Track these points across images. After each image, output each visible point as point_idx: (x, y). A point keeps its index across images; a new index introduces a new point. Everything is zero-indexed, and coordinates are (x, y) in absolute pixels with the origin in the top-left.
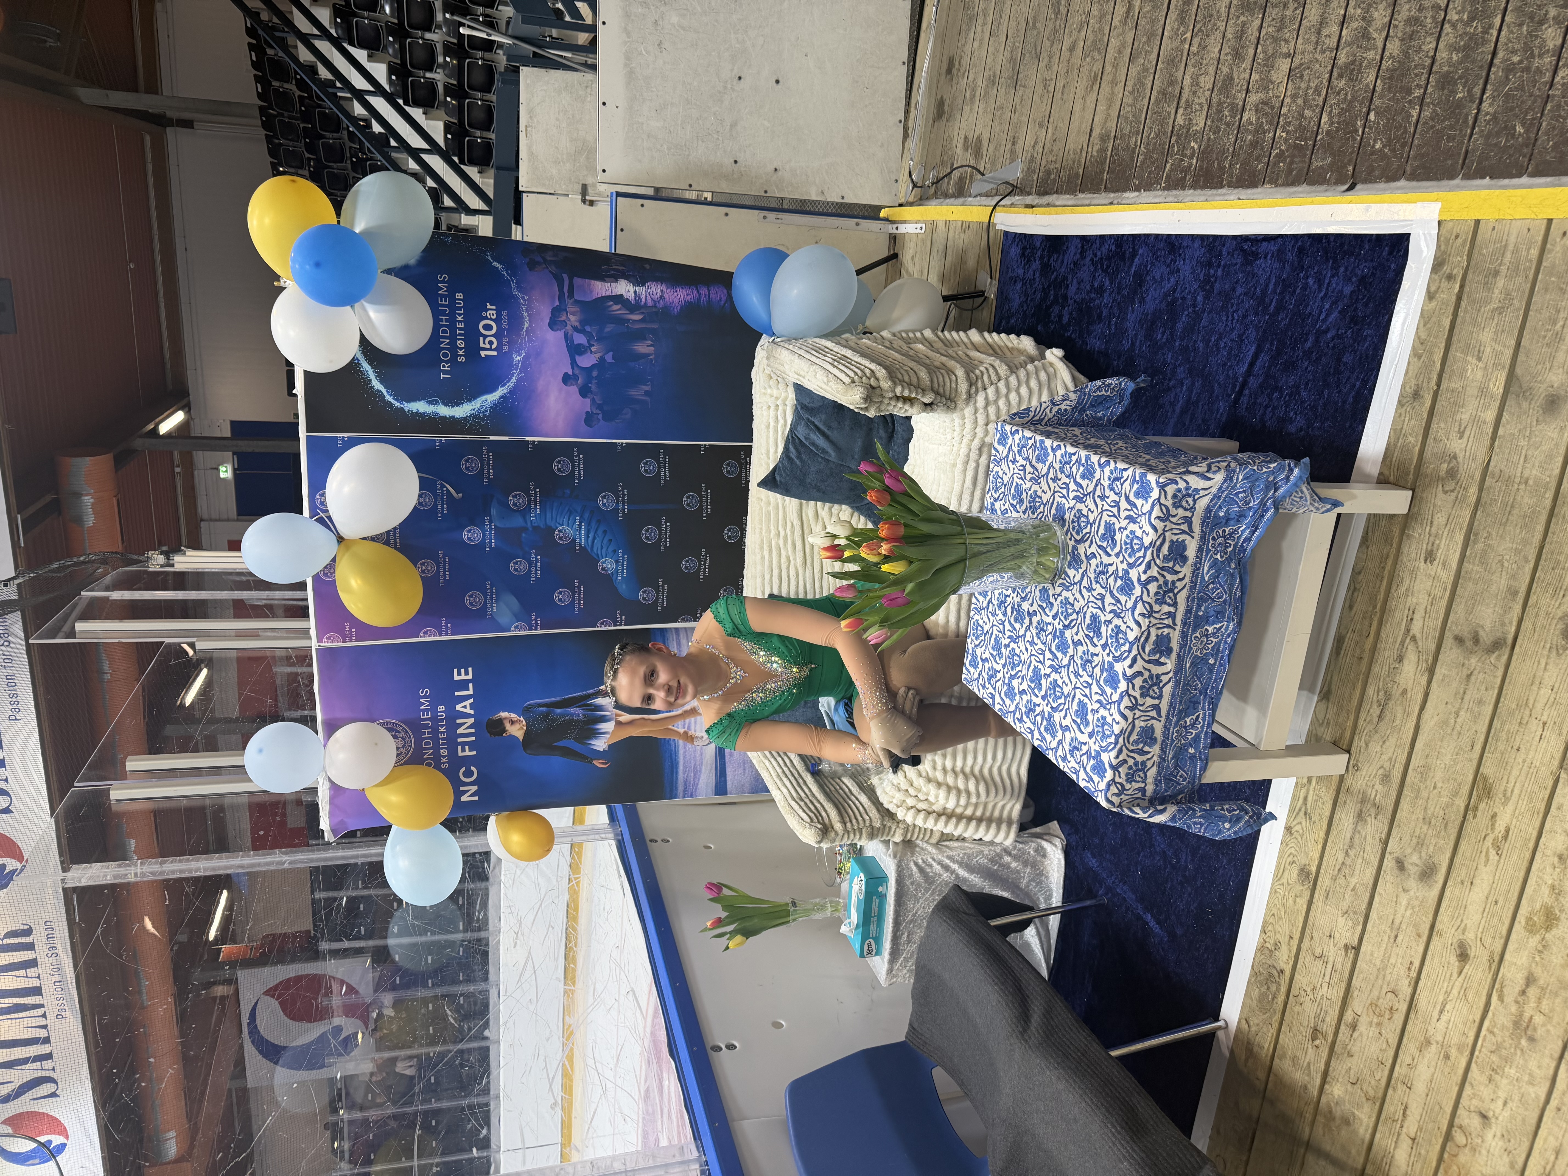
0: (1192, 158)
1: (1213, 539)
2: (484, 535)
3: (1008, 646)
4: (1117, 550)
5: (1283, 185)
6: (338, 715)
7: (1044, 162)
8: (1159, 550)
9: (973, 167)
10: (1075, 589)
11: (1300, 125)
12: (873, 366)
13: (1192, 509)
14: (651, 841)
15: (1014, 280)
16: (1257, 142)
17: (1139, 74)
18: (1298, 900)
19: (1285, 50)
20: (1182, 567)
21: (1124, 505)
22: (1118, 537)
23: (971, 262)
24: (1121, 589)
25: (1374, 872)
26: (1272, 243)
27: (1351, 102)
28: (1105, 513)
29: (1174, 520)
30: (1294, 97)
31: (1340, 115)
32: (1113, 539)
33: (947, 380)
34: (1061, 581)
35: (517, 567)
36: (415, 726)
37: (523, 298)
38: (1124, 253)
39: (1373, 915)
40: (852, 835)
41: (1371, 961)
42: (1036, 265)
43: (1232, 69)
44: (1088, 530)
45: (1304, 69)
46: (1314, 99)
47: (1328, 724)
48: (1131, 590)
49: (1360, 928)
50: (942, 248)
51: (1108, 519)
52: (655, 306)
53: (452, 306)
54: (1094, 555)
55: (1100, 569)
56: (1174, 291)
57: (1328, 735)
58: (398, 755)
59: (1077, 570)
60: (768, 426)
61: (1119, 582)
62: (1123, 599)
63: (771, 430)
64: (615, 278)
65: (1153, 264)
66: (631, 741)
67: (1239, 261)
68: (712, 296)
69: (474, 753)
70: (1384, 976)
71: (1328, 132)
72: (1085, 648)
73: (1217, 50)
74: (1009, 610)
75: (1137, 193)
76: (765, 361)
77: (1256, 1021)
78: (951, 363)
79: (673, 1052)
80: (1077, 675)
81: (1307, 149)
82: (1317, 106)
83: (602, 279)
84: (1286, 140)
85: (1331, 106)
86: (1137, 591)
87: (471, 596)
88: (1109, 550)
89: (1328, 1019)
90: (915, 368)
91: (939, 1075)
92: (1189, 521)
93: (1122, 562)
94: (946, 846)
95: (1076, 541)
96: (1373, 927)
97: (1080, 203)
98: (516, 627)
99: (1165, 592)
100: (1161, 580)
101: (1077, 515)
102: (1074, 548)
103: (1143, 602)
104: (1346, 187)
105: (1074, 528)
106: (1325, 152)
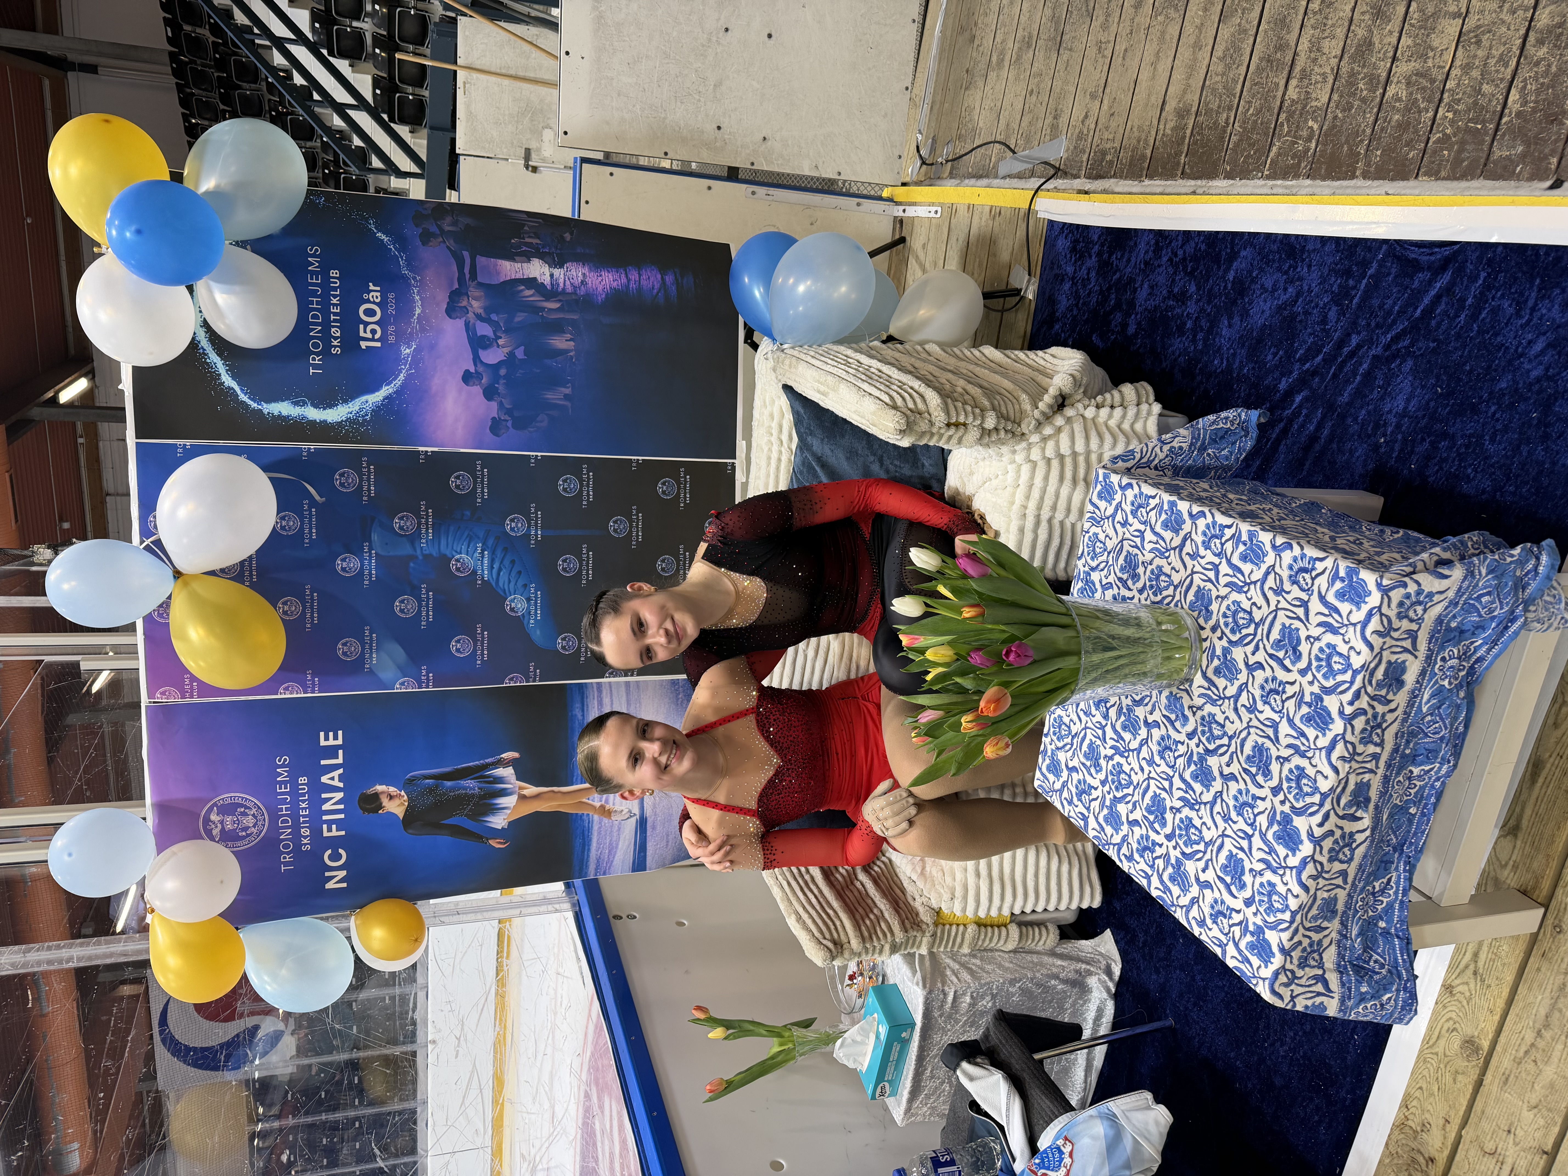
0: (1309, 140)
1: (1442, 659)
2: (362, 565)
3: (1111, 757)
4: (1302, 665)
5: (1448, 179)
7: (1097, 140)
8: (1372, 674)
9: (1002, 143)
10: (1227, 705)
11: (1476, 103)
14: (615, 917)
15: (1061, 278)
16: (1409, 124)
17: (1233, 37)
19: (1453, 8)
20: (1396, 695)
21: (1315, 606)
22: (1303, 648)
27: (1556, 75)
28: (1281, 613)
29: (1395, 635)
30: (1467, 68)
31: (1538, 92)
32: (1293, 650)
37: (414, 278)
43: (1370, 31)
44: (1251, 630)
45: (1483, 33)
46: (1497, 71)
48: (1326, 724)
50: (963, 236)
53: (326, 285)
54: (1260, 666)
55: (1271, 686)
59: (1231, 680)
61: (1305, 710)
62: (1311, 733)
69: (343, 833)
71: (1519, 114)
72: (1243, 786)
74: (1113, 712)
75: (1229, 182)
81: (1486, 133)
82: (1502, 80)
84: (1453, 122)
85: (1525, 80)
86: (1337, 727)
88: (1286, 662)
92: (1413, 636)
93: (1310, 683)
95: (1230, 642)
97: (1150, 190)
99: (1372, 727)
100: (1370, 712)
101: (1233, 608)
102: (1225, 651)
103: (1346, 742)
104: (1549, 183)
105: (1226, 625)
106: (1514, 139)
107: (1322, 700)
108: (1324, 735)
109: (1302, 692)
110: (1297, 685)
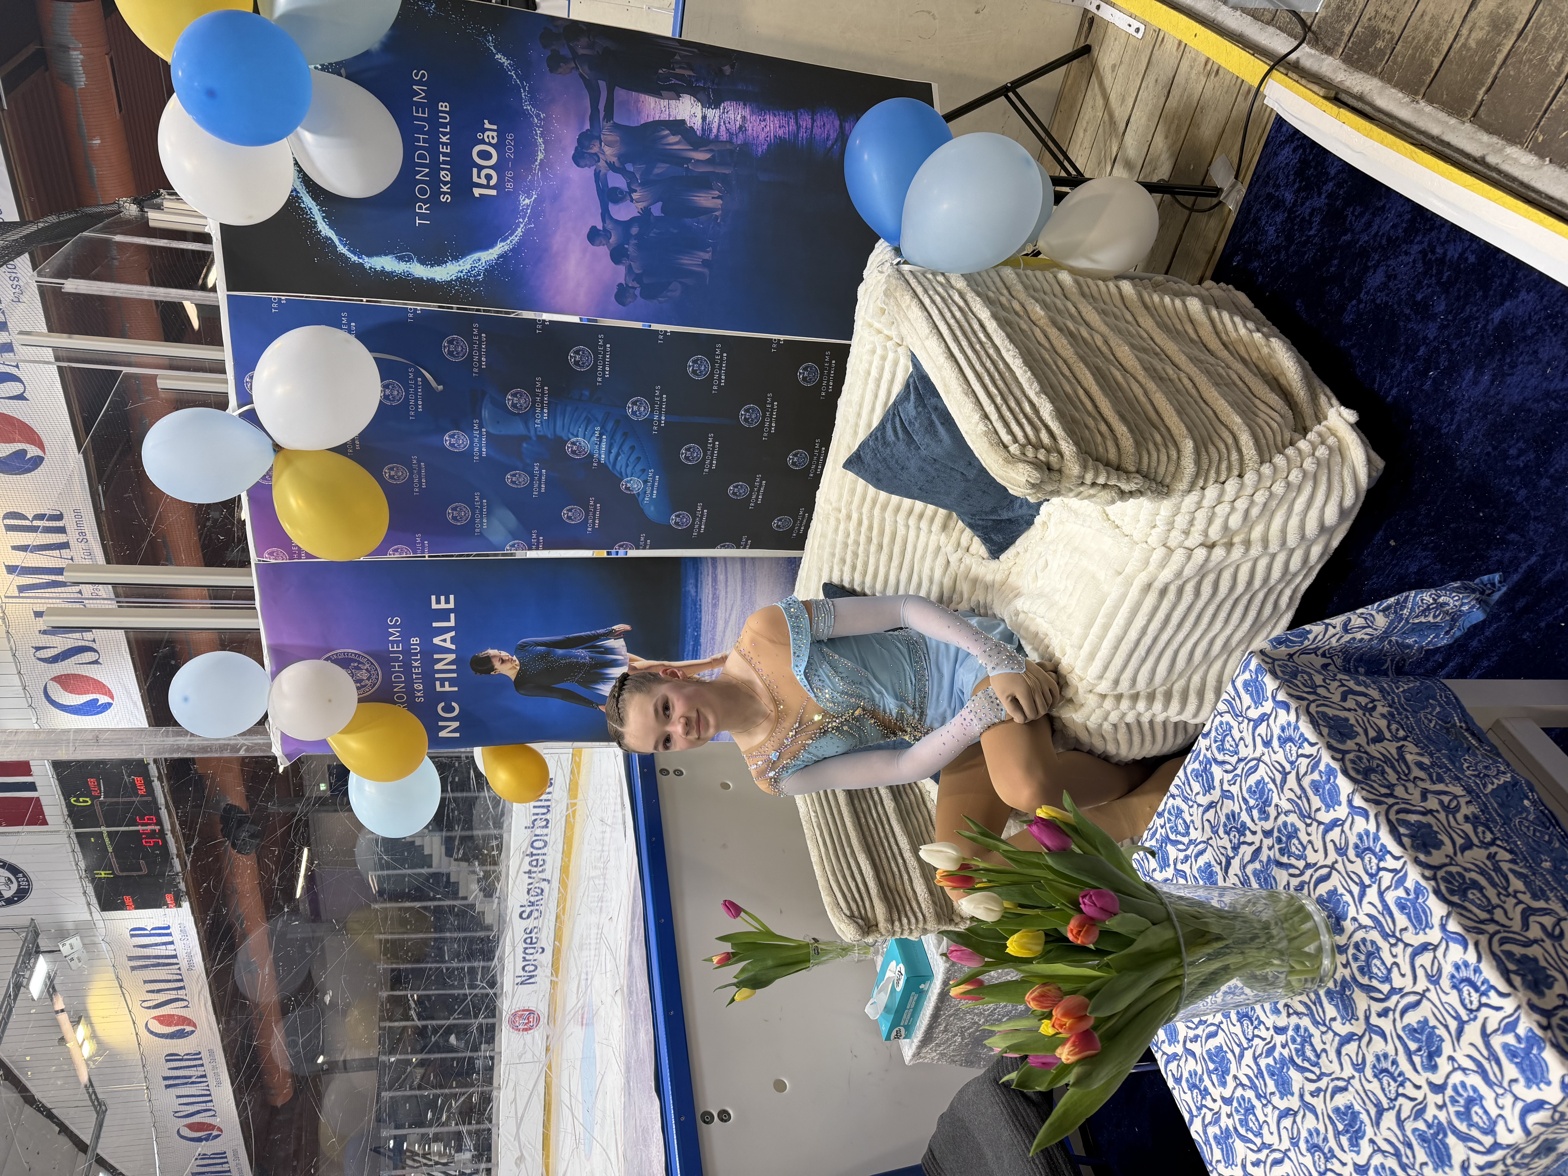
2: (472, 442)
7: (1370, 11)
12: (1056, 425)
21: (1474, 1036)
22: (1443, 1064)
28: (1428, 1005)
35: (515, 479)
37: (538, 116)
50: (1164, 79)
51: (1433, 1020)
53: (434, 119)
64: (676, 92)
68: (817, 131)
69: (456, 689)
76: (882, 292)
78: (1172, 415)
83: (656, 92)
87: (454, 509)
101: (1369, 947)
102: (1346, 983)
105: (1355, 956)
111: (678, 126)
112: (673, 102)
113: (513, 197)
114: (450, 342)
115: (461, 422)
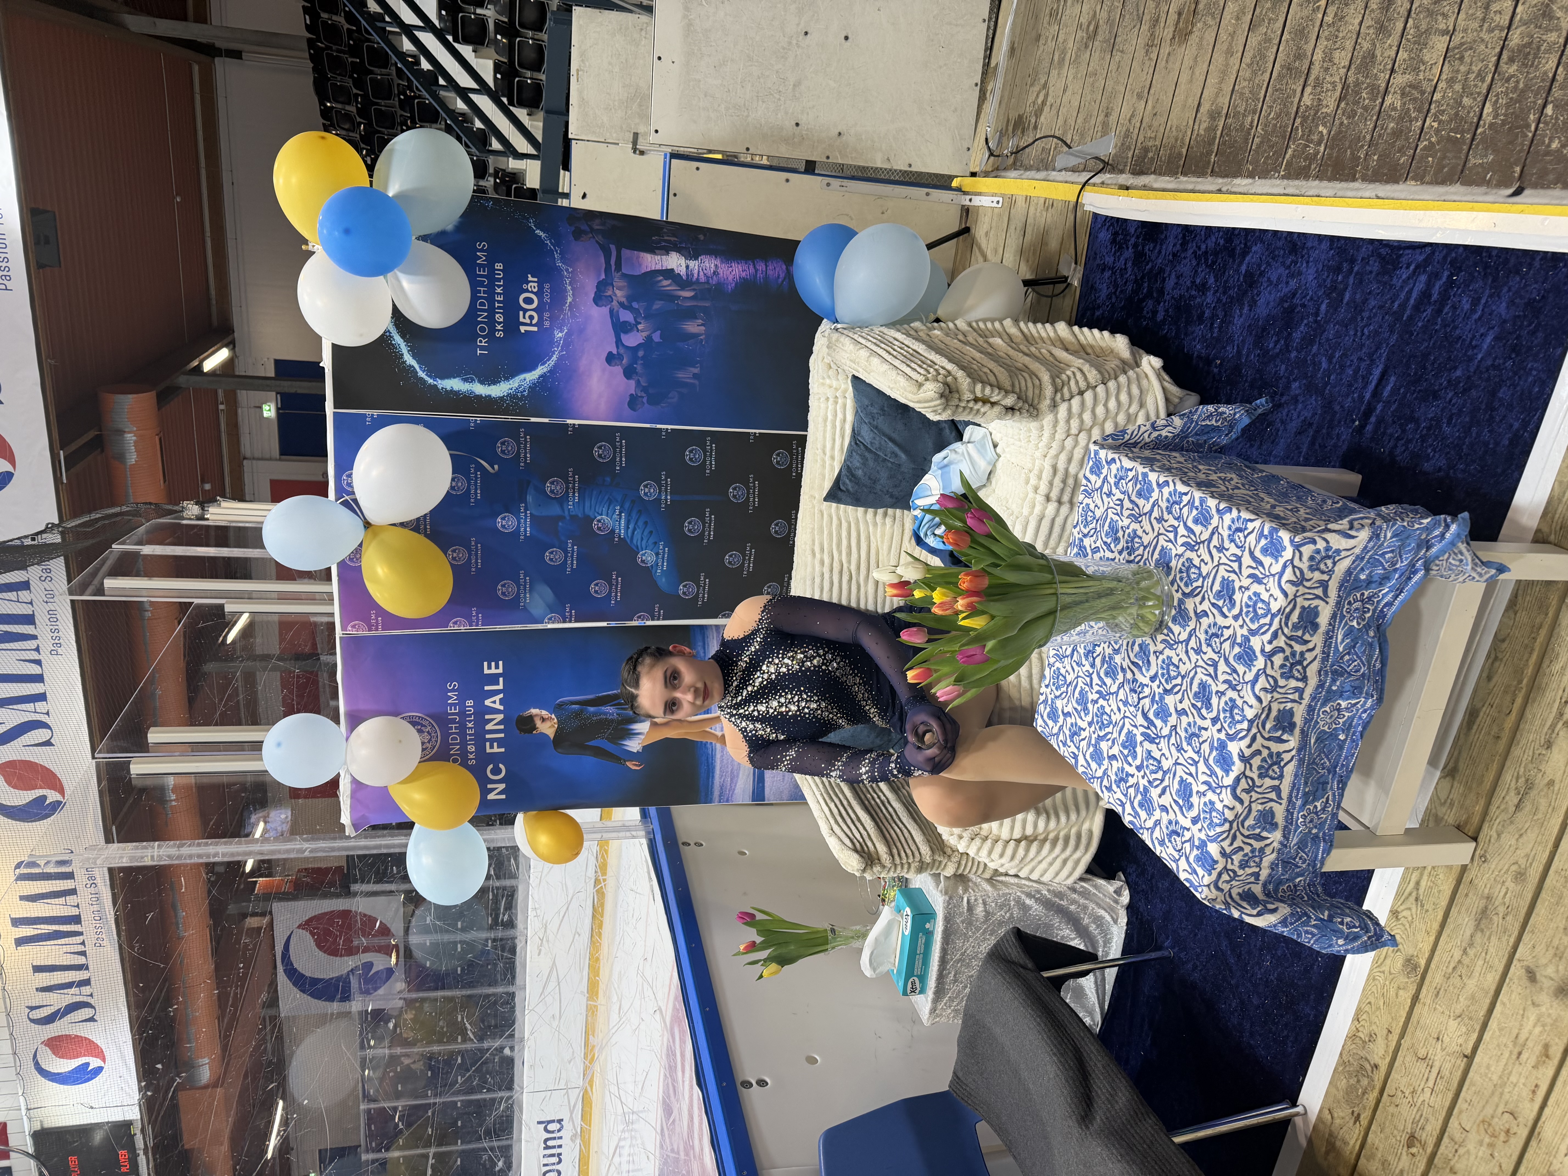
0: (1319, 143)
1: (1350, 603)
2: (519, 523)
3: (1096, 702)
4: (1236, 611)
5: (1430, 183)
6: (362, 706)
7: (1141, 138)
8: (1288, 617)
9: (1059, 138)
10: (1181, 648)
11: (1457, 114)
12: (950, 366)
13: (1330, 572)
14: (683, 844)
15: (1103, 268)
16: (1401, 131)
17: (1260, 44)
18: (1401, 992)
19: (1442, 26)
20: (1312, 636)
21: (1247, 560)
22: (1237, 596)
23: (1054, 244)
24: (1239, 657)
25: (1498, 977)
26: (1418, 251)
27: (1523, 91)
28: (1222, 568)
29: (1307, 584)
30: (1451, 81)
31: (1508, 106)
32: (1231, 599)
33: (1030, 384)
34: (1163, 637)
35: (552, 556)
36: (442, 720)
37: (567, 270)
38: (1234, 249)
39: (1493, 1024)
40: (899, 868)
41: (1486, 1075)
42: (1129, 253)
43: (1374, 44)
44: (1199, 583)
45: (1466, 50)
46: (1475, 86)
47: (1452, 805)
48: (1252, 661)
49: (1475, 1036)
50: (1020, 225)
51: (1226, 575)
52: (708, 282)
53: (491, 276)
54: (1205, 613)
55: (1213, 630)
56: (1294, 295)
57: (1451, 817)
58: (423, 750)
59: (1184, 628)
60: (825, 420)
61: (1237, 649)
63: (829, 424)
64: (666, 251)
65: (1269, 264)
66: (667, 743)
67: (1375, 269)
68: (770, 272)
69: (503, 750)
70: (1502, 1094)
71: (1491, 125)
72: (1191, 719)
73: (1357, 21)
74: (1098, 661)
75: (1250, 181)
76: (825, 350)
77: (1341, 1114)
78: (1035, 366)
79: (700, 1082)
80: (1180, 749)
81: (1464, 143)
82: (1479, 94)
83: (652, 250)
84: (1437, 131)
85: (1497, 95)
86: (1260, 663)
87: (503, 586)
88: (1225, 610)
89: (1428, 1128)
90: (995, 370)
91: (983, 1129)
92: (1324, 585)
93: (1242, 627)
94: (1001, 882)
95: (1184, 594)
96: (1491, 1038)
97: (1182, 187)
98: (550, 619)
99: (1292, 664)
100: (1288, 651)
101: (1186, 564)
102: (1181, 602)
103: (1267, 676)
104: (1511, 191)
105: (1181, 579)
106: (1486, 149)
107: (1249, 641)
108: (1250, 670)
109: (1235, 634)
110: (1232, 628)
111: (669, 273)
112: (664, 257)
113: (549, 332)
114: (503, 443)
115: (510, 507)
